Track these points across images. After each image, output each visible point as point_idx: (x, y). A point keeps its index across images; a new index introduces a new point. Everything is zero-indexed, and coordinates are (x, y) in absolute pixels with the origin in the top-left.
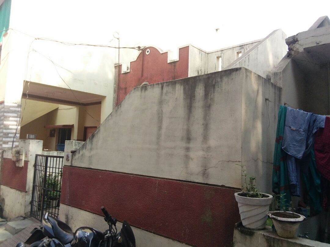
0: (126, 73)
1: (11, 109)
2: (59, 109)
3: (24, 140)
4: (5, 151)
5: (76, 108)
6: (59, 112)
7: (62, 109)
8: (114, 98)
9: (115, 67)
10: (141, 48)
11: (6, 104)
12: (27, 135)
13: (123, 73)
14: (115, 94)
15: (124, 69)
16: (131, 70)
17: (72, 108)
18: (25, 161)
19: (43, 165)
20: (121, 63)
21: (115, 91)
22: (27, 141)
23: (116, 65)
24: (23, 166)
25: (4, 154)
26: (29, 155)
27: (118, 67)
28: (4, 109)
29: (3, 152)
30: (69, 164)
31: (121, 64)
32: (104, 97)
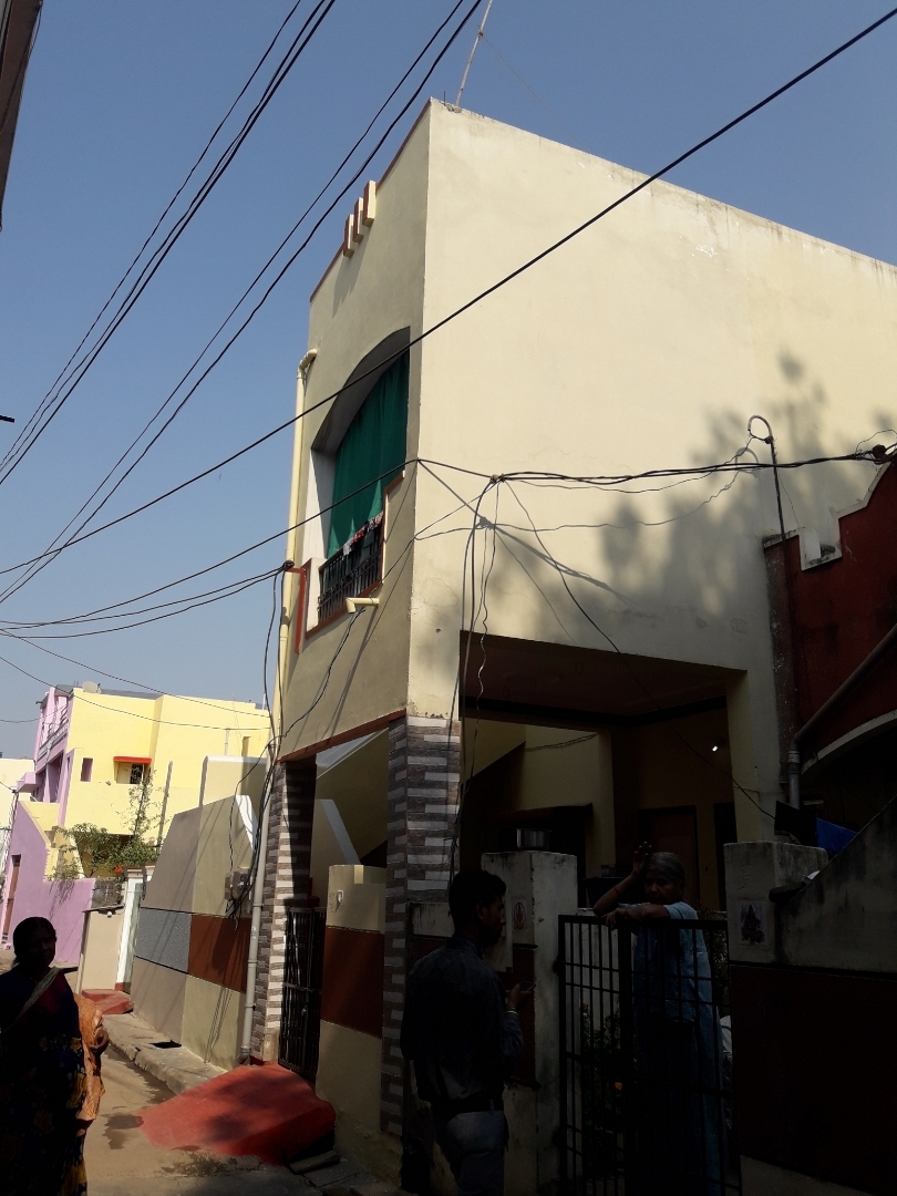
0: (821, 568)
1: (428, 738)
2: (527, 746)
3: (505, 857)
4: (418, 905)
5: (597, 739)
6: (530, 759)
7: (540, 748)
8: (778, 674)
9: (765, 550)
10: (888, 452)
11: (412, 721)
12: (519, 833)
13: (809, 567)
14: (779, 657)
15: (810, 552)
16: (848, 549)
17: (579, 741)
18: (514, 945)
19: (606, 964)
20: (790, 527)
21: (778, 647)
22: (520, 858)
23: (769, 544)
24: (508, 969)
25: (416, 920)
26: (536, 921)
27: (782, 549)
28: (404, 741)
29: (410, 911)
30: (770, 957)
31: (792, 535)
32: (737, 676)
